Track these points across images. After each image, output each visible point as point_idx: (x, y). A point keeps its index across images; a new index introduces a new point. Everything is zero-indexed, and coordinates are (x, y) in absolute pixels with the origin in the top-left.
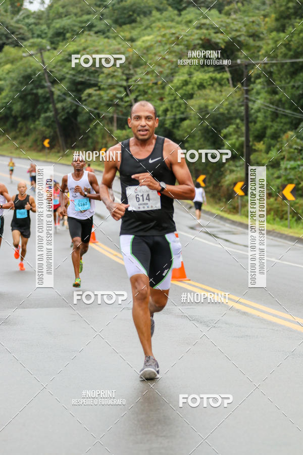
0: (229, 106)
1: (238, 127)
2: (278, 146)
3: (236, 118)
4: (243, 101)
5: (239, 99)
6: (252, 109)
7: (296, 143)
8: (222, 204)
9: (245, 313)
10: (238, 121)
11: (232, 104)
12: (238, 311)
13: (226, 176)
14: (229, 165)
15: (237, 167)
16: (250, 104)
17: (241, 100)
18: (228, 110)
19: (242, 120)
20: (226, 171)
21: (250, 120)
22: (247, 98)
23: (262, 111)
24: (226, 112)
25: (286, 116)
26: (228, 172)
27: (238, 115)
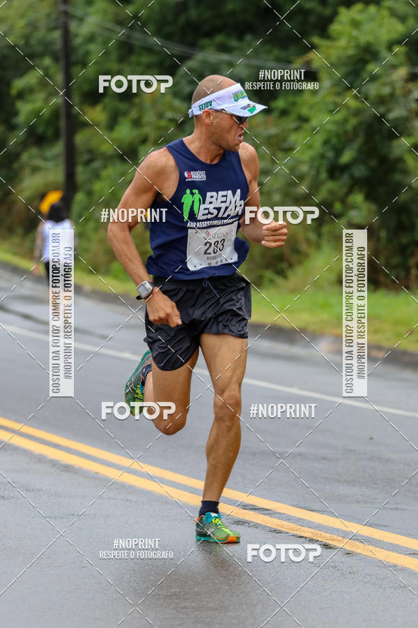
0: (27, 31)
1: (47, 74)
2: (134, 114)
3: (42, 55)
4: (57, 19)
5: (48, 15)
6: (76, 35)
7: (172, 108)
8: (16, 240)
9: (67, 468)
10: (47, 61)
11: (33, 26)
12: (54, 463)
13: (21, 180)
14: (31, 157)
15: (46, 159)
16: (73, 26)
17: (54, 16)
18: (27, 38)
19: (56, 59)
20: (22, 168)
21: (74, 58)
22: (66, 13)
23: (99, 39)
24: (21, 42)
25: (149, 50)
26: (27, 171)
27: (46, 49)
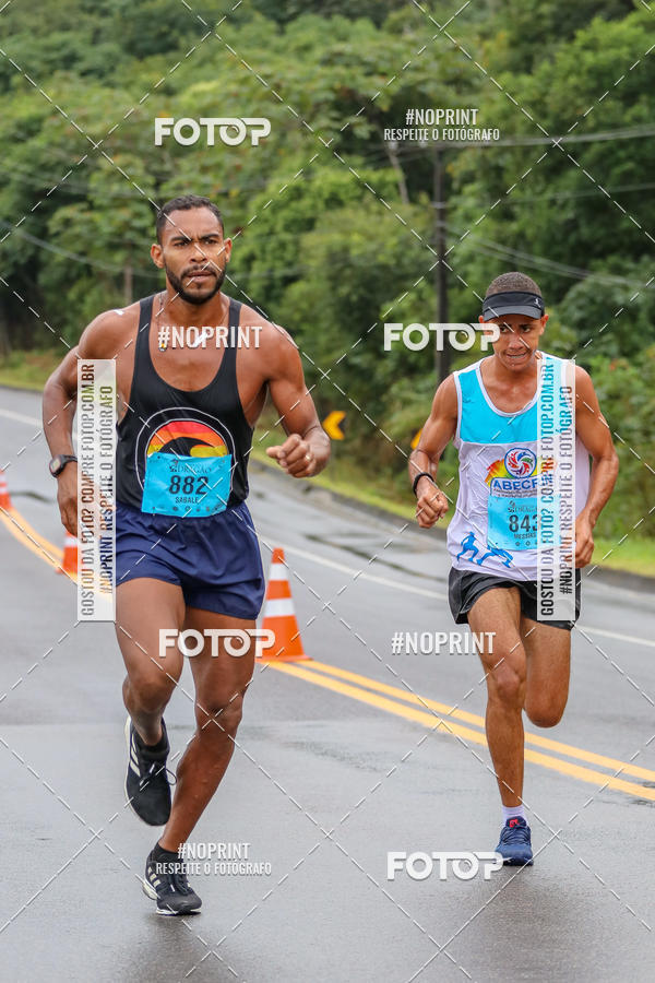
0: (398, 249)
1: (420, 299)
3: (416, 277)
4: (433, 237)
5: (423, 232)
6: (454, 255)
7: (561, 337)
8: (383, 481)
10: (420, 282)
11: (406, 243)
13: (391, 415)
14: (402, 389)
15: (418, 392)
16: (450, 244)
17: (429, 233)
18: (399, 257)
19: (430, 281)
20: (391, 401)
21: (450, 281)
22: (443, 230)
23: (479, 259)
24: (392, 262)
25: (535, 270)
26: (398, 404)
27: (420, 269)
